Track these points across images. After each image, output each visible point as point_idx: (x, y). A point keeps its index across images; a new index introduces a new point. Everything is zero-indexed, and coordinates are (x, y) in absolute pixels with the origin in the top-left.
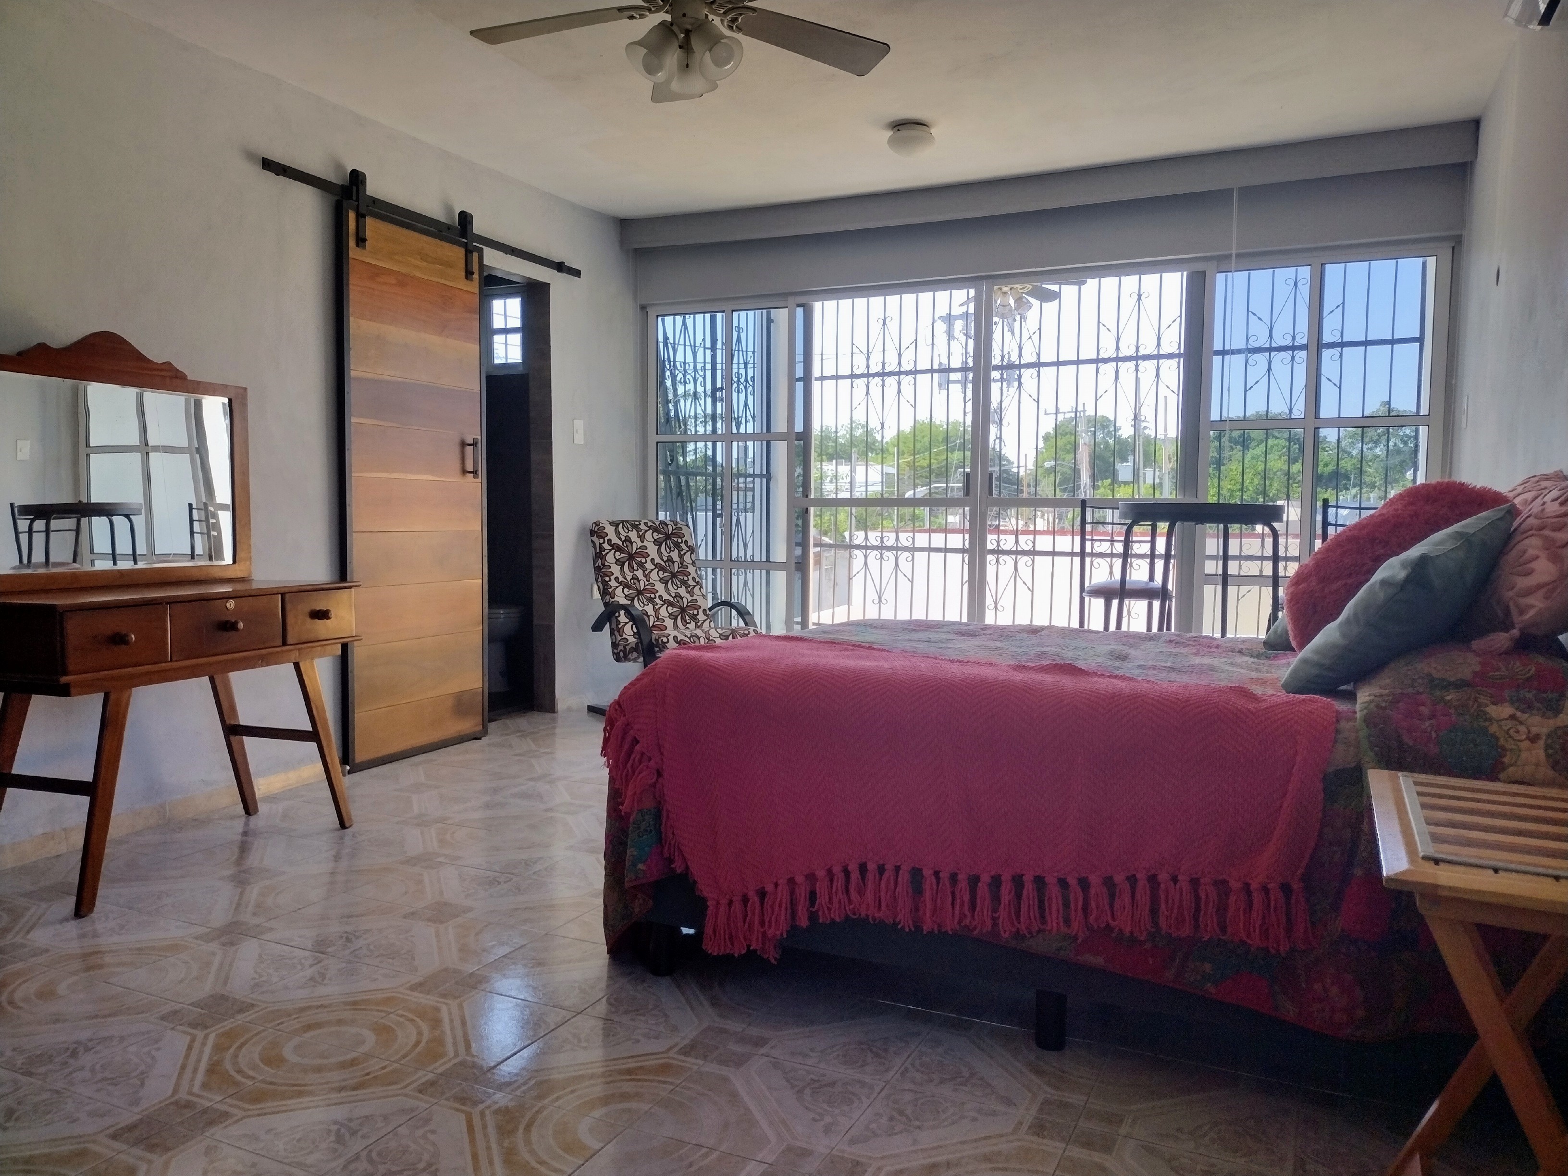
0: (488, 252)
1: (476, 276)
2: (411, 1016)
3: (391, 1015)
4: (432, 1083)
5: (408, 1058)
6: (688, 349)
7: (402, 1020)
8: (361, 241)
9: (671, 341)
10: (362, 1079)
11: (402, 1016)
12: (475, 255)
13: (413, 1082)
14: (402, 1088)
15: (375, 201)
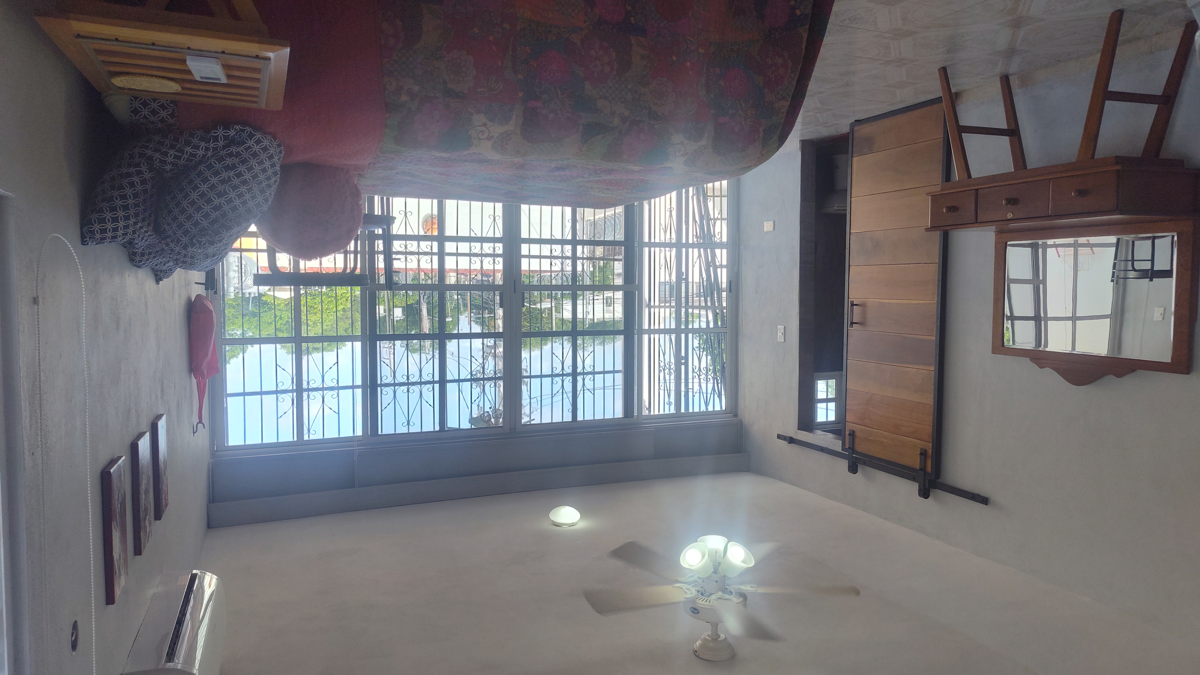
0: (839, 449)
1: (847, 433)
6: (704, 391)
8: (923, 453)
9: (716, 396)
12: (847, 446)
15: (914, 479)
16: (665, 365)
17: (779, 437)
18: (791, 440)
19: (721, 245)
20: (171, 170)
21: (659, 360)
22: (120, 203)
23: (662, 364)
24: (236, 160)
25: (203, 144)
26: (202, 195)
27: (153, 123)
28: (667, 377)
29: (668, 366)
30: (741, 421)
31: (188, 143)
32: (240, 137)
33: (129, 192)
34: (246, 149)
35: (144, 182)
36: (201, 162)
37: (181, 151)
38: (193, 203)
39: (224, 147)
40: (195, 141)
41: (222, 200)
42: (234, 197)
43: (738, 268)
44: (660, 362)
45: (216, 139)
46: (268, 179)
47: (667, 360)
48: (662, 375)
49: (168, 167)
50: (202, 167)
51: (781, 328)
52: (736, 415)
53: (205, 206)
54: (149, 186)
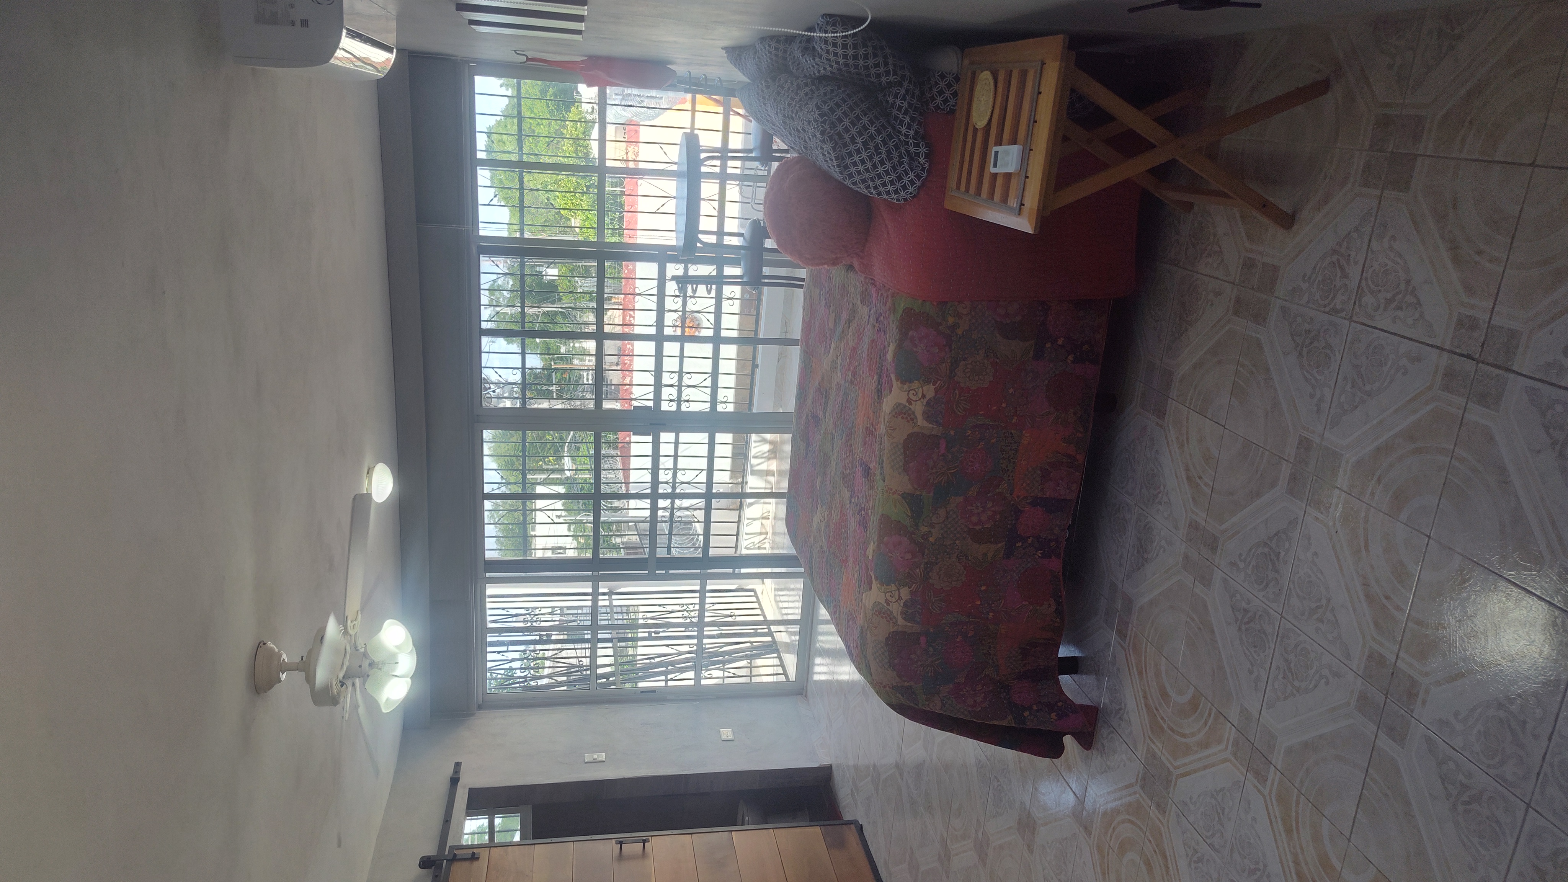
2: (1110, 831)
3: (1111, 845)
4: (1158, 806)
5: (1142, 826)
7: (1114, 836)
10: (1159, 856)
11: (1111, 837)
13: (1159, 819)
14: (1163, 826)
16: (535, 615)
17: (458, 765)
18: (454, 781)
19: (698, 678)
20: (887, 102)
21: (541, 608)
22: (861, 53)
23: (537, 612)
24: (896, 161)
25: (912, 133)
26: (865, 128)
27: (931, 89)
28: (521, 618)
29: (535, 619)
30: (473, 714)
31: (913, 119)
32: (916, 167)
33: (871, 62)
34: (905, 171)
35: (878, 76)
36: (894, 128)
37: (906, 113)
38: (858, 118)
39: (908, 151)
40: (915, 126)
41: (860, 145)
42: (861, 156)
43: (672, 700)
44: (539, 609)
45: (917, 145)
46: (876, 188)
47: (543, 618)
48: (523, 611)
49: (891, 99)
50: (890, 130)
51: (602, 756)
52: (480, 707)
53: (856, 129)
54: (873, 79)
